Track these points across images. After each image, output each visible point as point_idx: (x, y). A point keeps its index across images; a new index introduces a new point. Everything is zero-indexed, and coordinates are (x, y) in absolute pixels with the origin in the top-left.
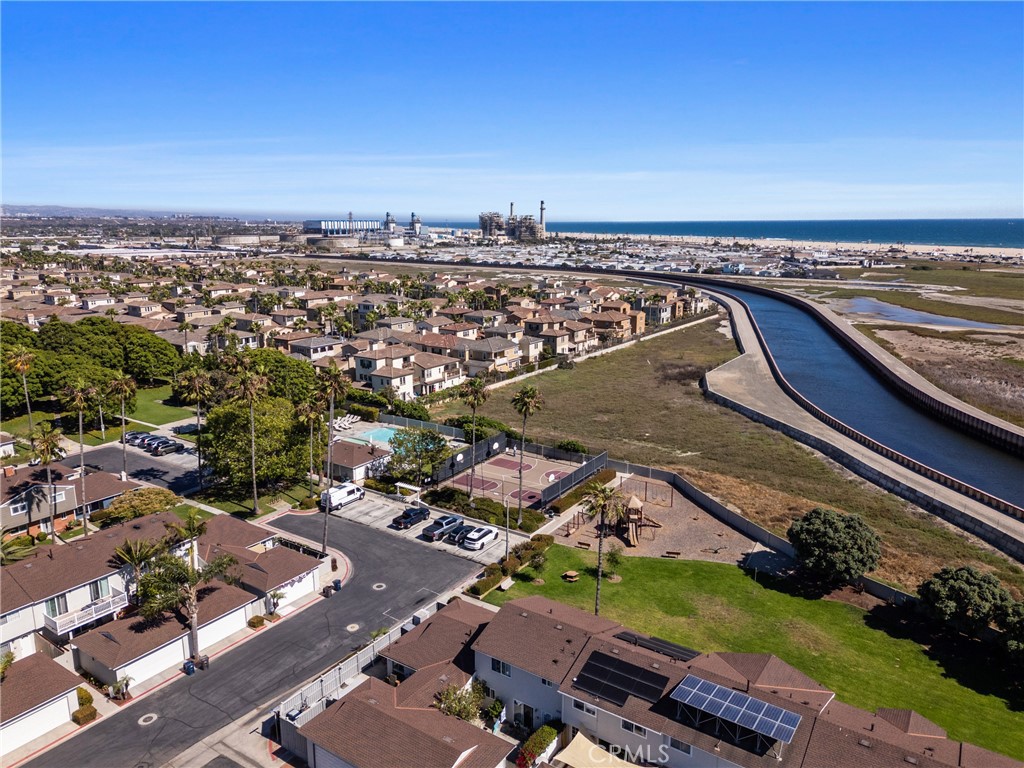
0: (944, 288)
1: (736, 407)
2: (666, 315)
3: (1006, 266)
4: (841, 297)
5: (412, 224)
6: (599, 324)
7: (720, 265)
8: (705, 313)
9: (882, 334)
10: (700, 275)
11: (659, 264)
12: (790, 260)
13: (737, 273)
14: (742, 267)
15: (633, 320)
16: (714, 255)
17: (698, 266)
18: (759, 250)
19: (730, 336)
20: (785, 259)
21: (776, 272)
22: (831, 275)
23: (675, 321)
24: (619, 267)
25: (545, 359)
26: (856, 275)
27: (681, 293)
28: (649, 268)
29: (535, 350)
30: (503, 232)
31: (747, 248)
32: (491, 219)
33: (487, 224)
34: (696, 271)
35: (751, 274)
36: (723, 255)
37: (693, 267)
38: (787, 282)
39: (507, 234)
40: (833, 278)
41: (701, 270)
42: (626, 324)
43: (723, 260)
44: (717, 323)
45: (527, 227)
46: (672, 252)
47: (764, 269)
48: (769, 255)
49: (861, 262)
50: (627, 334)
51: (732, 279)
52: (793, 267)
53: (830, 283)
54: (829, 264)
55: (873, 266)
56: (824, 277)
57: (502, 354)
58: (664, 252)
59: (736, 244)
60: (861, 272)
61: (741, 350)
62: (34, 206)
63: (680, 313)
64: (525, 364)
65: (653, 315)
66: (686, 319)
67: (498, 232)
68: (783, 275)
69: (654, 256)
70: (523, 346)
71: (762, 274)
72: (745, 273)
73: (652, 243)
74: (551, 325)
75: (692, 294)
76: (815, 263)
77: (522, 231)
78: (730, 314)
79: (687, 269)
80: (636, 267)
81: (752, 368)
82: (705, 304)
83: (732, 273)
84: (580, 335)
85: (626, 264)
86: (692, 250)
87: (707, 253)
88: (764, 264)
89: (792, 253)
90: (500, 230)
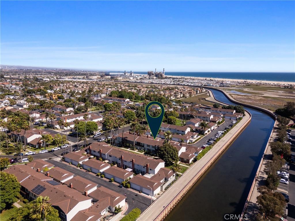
0: (249, 89)
1: (209, 101)
2: (198, 92)
3: (266, 85)
4: (229, 90)
5: (131, 73)
6: (190, 93)
7: (207, 84)
8: (204, 92)
9: (232, 95)
10: (203, 86)
11: (194, 84)
12: (222, 83)
13: (210, 86)
14: (211, 85)
15: (194, 92)
16: (205, 82)
17: (202, 84)
18: (215, 81)
19: (209, 95)
20: (221, 83)
21: (218, 86)
22: (229, 86)
23: (200, 93)
24: (186, 84)
25: (183, 96)
26: (234, 86)
27: (201, 89)
28: (192, 85)
29: (182, 95)
30: (154, 76)
31: (213, 80)
32: (151, 72)
33: (150, 74)
34: (202, 85)
35: (213, 86)
36: (207, 82)
37: (201, 85)
38: (220, 88)
39: (155, 76)
40: (229, 87)
41: (203, 85)
42: (193, 93)
43: (207, 83)
44: (207, 94)
45: (160, 75)
46: (196, 81)
47: (216, 85)
48: (217, 82)
49: (236, 84)
50: (193, 94)
51: (209, 87)
52: (222, 84)
53: (228, 88)
54: (230, 84)
55: (239, 85)
56: (227, 87)
57: (178, 96)
58: (194, 81)
59: (210, 80)
60: (236, 86)
61: (210, 96)
62: (14, 66)
63: (201, 92)
64: (181, 97)
65: (197, 92)
66: (201, 93)
67: (153, 76)
68: (220, 86)
69: (193, 82)
70: (181, 95)
71: (215, 86)
72: (212, 86)
73: (191, 79)
74: (183, 92)
75: (202, 89)
76: (227, 84)
77: (159, 76)
78: (209, 92)
79: (200, 85)
80: (190, 84)
81: (212, 98)
82: (205, 91)
83: (209, 86)
84: (187, 94)
85: (187, 84)
86: (200, 81)
87: (204, 81)
88: (216, 84)
89: (222, 82)
90: (153, 75)
